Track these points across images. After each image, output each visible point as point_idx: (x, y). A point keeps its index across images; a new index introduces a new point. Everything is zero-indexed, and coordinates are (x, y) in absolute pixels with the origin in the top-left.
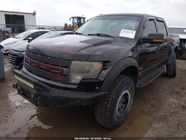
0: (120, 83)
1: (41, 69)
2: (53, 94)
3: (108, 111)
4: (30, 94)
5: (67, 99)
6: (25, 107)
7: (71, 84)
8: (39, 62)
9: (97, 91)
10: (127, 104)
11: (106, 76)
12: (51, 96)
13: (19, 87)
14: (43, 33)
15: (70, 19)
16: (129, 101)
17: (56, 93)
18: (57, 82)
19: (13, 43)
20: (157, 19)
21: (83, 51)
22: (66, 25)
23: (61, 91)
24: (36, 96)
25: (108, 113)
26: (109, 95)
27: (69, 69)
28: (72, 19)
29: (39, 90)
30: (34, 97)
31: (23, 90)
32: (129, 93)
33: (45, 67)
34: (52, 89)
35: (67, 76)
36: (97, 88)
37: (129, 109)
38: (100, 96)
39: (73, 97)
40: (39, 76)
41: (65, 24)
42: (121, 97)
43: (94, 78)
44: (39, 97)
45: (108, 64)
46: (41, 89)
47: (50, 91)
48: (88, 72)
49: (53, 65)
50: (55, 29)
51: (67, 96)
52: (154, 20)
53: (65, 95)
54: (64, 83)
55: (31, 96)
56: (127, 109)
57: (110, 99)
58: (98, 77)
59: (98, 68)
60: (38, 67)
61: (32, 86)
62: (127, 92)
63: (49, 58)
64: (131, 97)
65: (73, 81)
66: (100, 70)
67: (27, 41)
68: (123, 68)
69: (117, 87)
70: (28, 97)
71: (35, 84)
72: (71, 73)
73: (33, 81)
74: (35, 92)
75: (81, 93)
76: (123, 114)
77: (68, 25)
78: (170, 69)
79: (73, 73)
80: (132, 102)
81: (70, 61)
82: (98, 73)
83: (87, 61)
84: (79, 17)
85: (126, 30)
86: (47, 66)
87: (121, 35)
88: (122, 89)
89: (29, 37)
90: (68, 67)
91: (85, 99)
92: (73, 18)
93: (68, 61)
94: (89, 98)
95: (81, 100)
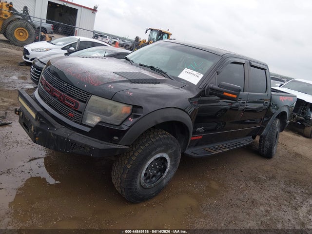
0: (153, 140)
1: (55, 96)
2: (57, 133)
3: (127, 172)
4: (31, 126)
5: (74, 144)
6: (28, 144)
7: (85, 125)
8: (54, 87)
9: (116, 142)
10: (164, 173)
11: (132, 125)
12: (54, 135)
13: (21, 114)
14: (93, 44)
15: (147, 31)
16: (167, 169)
17: (62, 132)
18: (70, 119)
19: (45, 50)
20: (250, 63)
21: (110, 86)
22: (137, 39)
23: (69, 131)
24: (37, 129)
25: (126, 175)
26: (133, 153)
27: (85, 104)
28: (149, 31)
29: (41, 123)
30: (34, 130)
31: (25, 118)
32: (168, 158)
33: (59, 96)
34: (58, 125)
35: (81, 113)
36: (116, 138)
37: (165, 181)
38: (118, 149)
39: (81, 142)
40: (50, 105)
41: (137, 37)
42: (153, 160)
43: (115, 124)
44: (40, 133)
45: (139, 110)
46: (44, 122)
47: (55, 127)
48: (110, 114)
49: (68, 95)
50: (123, 41)
51: (74, 139)
52: (243, 64)
53: (71, 137)
54: (76, 122)
55: (31, 128)
56: (162, 181)
57: (133, 158)
58: (121, 124)
59: (123, 112)
60: (51, 92)
61: (34, 115)
62: (165, 155)
63: (66, 85)
64: (173, 165)
65: (89, 122)
66: (126, 116)
67: (66, 52)
68: (160, 121)
69: (147, 145)
70: (28, 130)
71: (38, 114)
72: (87, 111)
73: (36, 108)
74: (36, 124)
75: (93, 140)
76: (153, 185)
77: (141, 40)
78: (264, 144)
79: (89, 112)
80: (173, 173)
81: (89, 94)
82: (123, 119)
83: (111, 100)
84: (161, 31)
85: (191, 71)
86: (61, 95)
87: (181, 76)
88: (155, 149)
89: (71, 46)
90: (85, 102)
91: (96, 149)
92: (152, 30)
93: (86, 94)
94: (100, 148)
95: (90, 148)
